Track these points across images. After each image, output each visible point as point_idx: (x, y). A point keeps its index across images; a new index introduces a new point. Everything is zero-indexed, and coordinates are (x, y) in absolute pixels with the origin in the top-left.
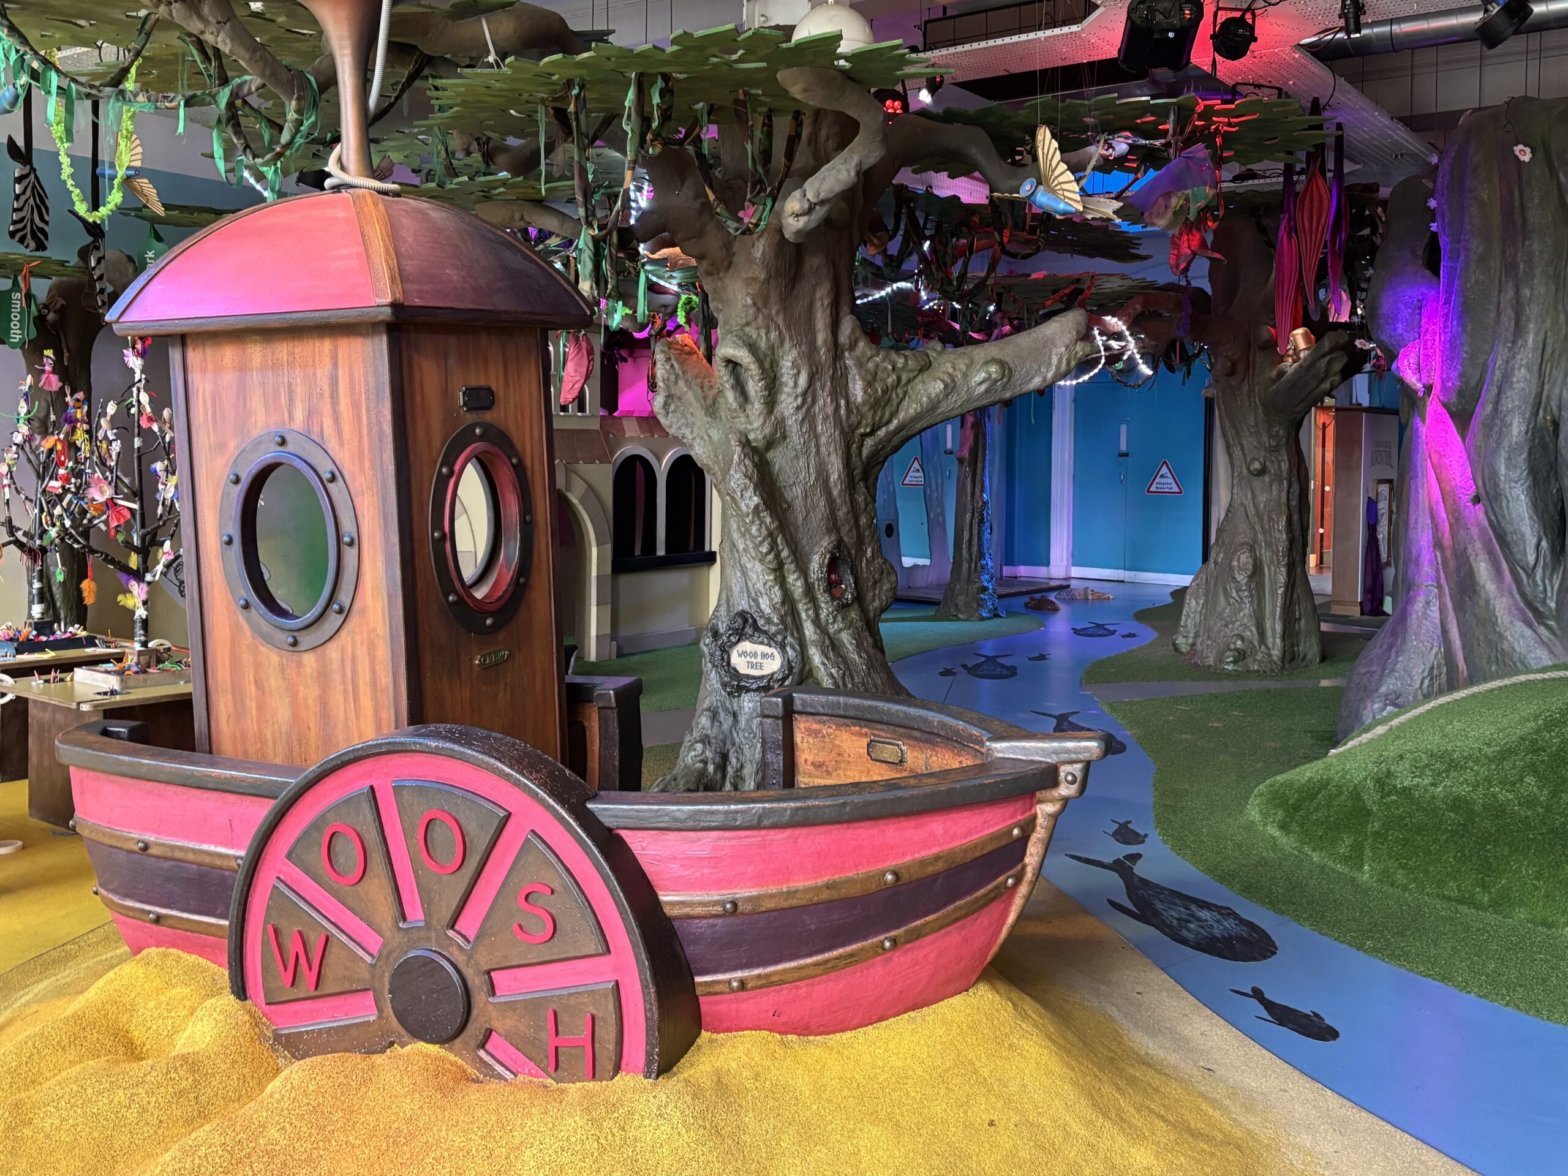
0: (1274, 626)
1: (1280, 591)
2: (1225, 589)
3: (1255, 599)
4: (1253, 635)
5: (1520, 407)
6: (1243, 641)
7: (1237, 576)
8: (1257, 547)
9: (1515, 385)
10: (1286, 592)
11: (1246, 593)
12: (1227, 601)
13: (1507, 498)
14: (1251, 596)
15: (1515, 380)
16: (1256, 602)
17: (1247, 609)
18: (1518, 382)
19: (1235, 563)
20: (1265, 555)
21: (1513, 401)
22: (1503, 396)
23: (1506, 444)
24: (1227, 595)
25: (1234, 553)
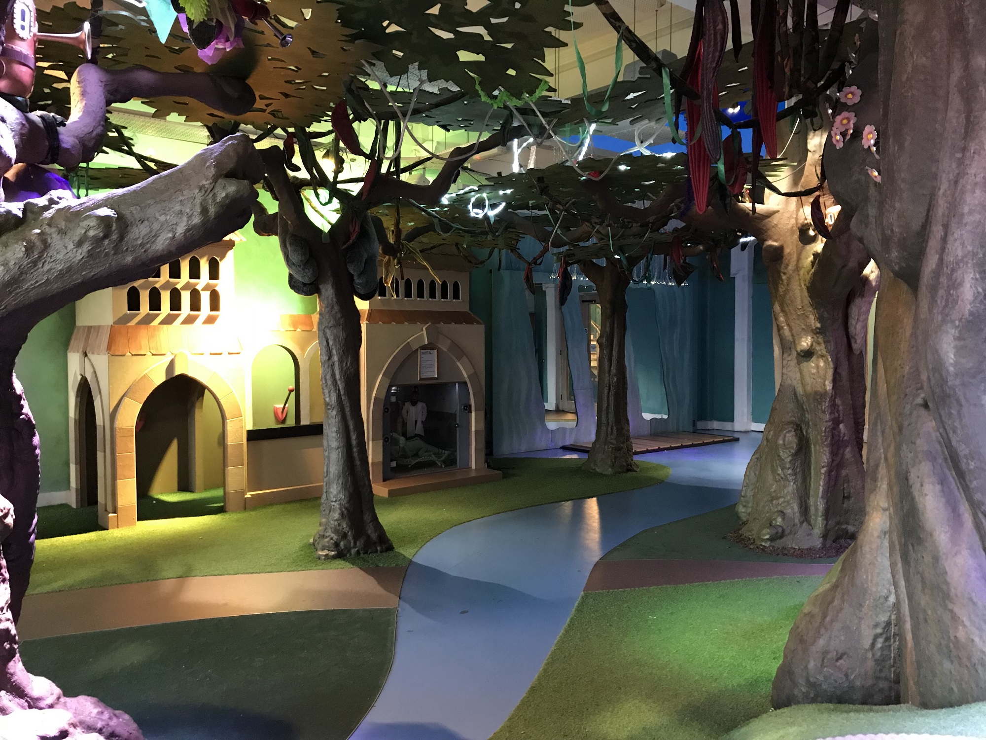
0: (817, 504)
1: (823, 470)
2: (772, 466)
3: (799, 477)
4: (794, 514)
5: (975, 254)
6: (783, 519)
7: (781, 454)
8: (803, 426)
9: (967, 219)
10: (829, 472)
11: (790, 471)
12: (774, 478)
13: (958, 401)
14: (795, 474)
15: (966, 210)
16: (800, 480)
17: (791, 487)
18: (971, 212)
19: (781, 442)
20: (812, 434)
21: (963, 244)
22: (950, 239)
23: (955, 315)
24: (774, 471)
25: (781, 430)
